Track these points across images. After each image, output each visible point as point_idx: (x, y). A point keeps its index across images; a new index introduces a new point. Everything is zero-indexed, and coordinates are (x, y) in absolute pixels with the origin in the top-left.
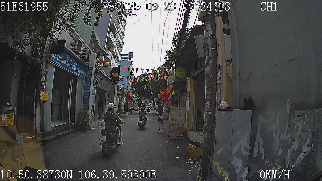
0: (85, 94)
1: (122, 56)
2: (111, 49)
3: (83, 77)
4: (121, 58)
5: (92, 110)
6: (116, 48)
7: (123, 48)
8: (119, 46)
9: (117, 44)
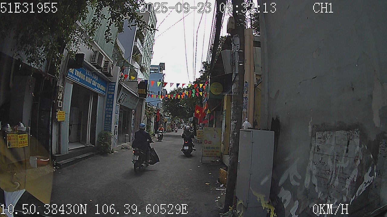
0: (106, 113)
1: (151, 68)
2: (138, 60)
3: (105, 93)
4: (150, 70)
5: (115, 131)
6: (144, 58)
7: (152, 58)
8: (148, 56)
9: (145, 54)
